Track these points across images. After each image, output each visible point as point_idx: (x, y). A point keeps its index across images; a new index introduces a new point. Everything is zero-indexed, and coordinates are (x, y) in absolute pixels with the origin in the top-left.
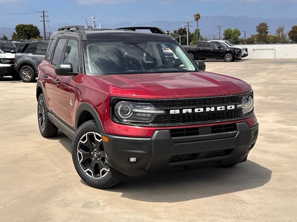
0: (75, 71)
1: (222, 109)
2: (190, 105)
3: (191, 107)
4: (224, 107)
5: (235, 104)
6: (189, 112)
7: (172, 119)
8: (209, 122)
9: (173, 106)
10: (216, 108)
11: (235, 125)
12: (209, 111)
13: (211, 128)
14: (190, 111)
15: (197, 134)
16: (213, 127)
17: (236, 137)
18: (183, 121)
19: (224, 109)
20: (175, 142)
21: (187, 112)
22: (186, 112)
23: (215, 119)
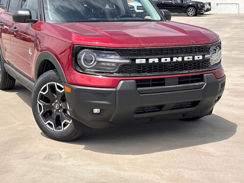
0: (34, 18)
1: (190, 60)
2: (157, 54)
3: (157, 56)
4: (191, 57)
5: (203, 54)
6: (155, 62)
7: (137, 68)
8: (176, 72)
9: (140, 55)
10: (183, 59)
11: (202, 76)
12: (176, 61)
13: (178, 78)
14: (156, 60)
15: (163, 84)
16: (180, 78)
17: (203, 88)
18: (149, 71)
19: (192, 59)
20: (140, 93)
21: (154, 62)
22: (152, 62)
23: (181, 69)
